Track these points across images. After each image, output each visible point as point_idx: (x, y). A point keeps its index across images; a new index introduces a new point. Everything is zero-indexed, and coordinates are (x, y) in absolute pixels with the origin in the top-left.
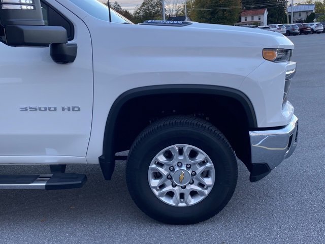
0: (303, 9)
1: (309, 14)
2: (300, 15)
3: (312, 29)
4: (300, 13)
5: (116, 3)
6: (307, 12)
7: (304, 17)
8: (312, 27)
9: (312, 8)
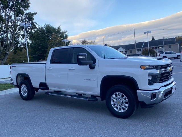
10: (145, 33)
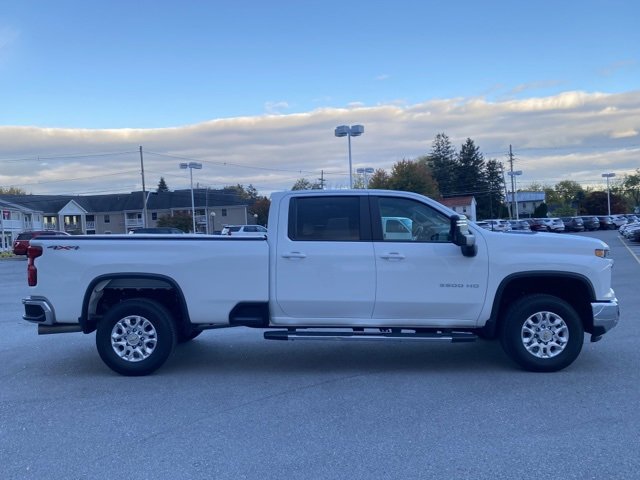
0: (528, 197)
1: (538, 205)
2: (524, 206)
3: (548, 227)
4: (524, 203)
5: (251, 186)
6: (534, 202)
7: (530, 209)
8: (548, 224)
9: (542, 197)
10: (184, 166)
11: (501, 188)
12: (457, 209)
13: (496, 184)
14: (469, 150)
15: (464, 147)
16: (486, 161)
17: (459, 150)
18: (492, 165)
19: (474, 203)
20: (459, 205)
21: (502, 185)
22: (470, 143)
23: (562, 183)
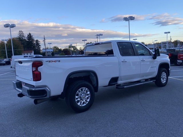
0: (48, 50)
11: (40, 48)
12: (28, 54)
13: (39, 47)
14: (30, 36)
15: (28, 35)
16: (35, 40)
17: (27, 36)
18: (37, 41)
19: (33, 52)
20: (29, 52)
21: (40, 47)
22: (30, 34)
23: (54, 47)
